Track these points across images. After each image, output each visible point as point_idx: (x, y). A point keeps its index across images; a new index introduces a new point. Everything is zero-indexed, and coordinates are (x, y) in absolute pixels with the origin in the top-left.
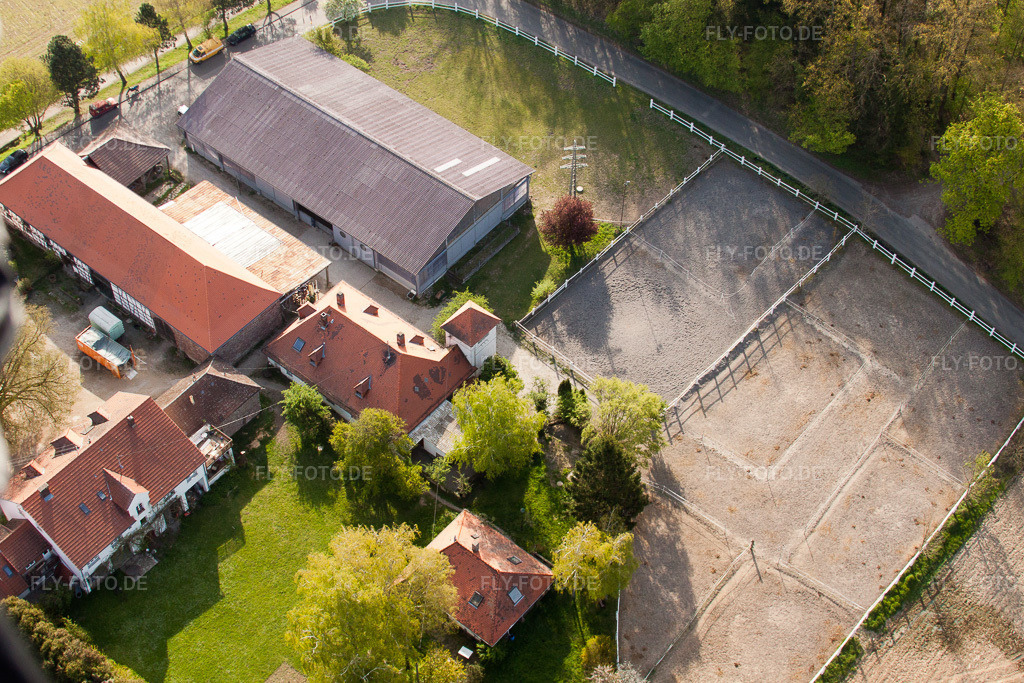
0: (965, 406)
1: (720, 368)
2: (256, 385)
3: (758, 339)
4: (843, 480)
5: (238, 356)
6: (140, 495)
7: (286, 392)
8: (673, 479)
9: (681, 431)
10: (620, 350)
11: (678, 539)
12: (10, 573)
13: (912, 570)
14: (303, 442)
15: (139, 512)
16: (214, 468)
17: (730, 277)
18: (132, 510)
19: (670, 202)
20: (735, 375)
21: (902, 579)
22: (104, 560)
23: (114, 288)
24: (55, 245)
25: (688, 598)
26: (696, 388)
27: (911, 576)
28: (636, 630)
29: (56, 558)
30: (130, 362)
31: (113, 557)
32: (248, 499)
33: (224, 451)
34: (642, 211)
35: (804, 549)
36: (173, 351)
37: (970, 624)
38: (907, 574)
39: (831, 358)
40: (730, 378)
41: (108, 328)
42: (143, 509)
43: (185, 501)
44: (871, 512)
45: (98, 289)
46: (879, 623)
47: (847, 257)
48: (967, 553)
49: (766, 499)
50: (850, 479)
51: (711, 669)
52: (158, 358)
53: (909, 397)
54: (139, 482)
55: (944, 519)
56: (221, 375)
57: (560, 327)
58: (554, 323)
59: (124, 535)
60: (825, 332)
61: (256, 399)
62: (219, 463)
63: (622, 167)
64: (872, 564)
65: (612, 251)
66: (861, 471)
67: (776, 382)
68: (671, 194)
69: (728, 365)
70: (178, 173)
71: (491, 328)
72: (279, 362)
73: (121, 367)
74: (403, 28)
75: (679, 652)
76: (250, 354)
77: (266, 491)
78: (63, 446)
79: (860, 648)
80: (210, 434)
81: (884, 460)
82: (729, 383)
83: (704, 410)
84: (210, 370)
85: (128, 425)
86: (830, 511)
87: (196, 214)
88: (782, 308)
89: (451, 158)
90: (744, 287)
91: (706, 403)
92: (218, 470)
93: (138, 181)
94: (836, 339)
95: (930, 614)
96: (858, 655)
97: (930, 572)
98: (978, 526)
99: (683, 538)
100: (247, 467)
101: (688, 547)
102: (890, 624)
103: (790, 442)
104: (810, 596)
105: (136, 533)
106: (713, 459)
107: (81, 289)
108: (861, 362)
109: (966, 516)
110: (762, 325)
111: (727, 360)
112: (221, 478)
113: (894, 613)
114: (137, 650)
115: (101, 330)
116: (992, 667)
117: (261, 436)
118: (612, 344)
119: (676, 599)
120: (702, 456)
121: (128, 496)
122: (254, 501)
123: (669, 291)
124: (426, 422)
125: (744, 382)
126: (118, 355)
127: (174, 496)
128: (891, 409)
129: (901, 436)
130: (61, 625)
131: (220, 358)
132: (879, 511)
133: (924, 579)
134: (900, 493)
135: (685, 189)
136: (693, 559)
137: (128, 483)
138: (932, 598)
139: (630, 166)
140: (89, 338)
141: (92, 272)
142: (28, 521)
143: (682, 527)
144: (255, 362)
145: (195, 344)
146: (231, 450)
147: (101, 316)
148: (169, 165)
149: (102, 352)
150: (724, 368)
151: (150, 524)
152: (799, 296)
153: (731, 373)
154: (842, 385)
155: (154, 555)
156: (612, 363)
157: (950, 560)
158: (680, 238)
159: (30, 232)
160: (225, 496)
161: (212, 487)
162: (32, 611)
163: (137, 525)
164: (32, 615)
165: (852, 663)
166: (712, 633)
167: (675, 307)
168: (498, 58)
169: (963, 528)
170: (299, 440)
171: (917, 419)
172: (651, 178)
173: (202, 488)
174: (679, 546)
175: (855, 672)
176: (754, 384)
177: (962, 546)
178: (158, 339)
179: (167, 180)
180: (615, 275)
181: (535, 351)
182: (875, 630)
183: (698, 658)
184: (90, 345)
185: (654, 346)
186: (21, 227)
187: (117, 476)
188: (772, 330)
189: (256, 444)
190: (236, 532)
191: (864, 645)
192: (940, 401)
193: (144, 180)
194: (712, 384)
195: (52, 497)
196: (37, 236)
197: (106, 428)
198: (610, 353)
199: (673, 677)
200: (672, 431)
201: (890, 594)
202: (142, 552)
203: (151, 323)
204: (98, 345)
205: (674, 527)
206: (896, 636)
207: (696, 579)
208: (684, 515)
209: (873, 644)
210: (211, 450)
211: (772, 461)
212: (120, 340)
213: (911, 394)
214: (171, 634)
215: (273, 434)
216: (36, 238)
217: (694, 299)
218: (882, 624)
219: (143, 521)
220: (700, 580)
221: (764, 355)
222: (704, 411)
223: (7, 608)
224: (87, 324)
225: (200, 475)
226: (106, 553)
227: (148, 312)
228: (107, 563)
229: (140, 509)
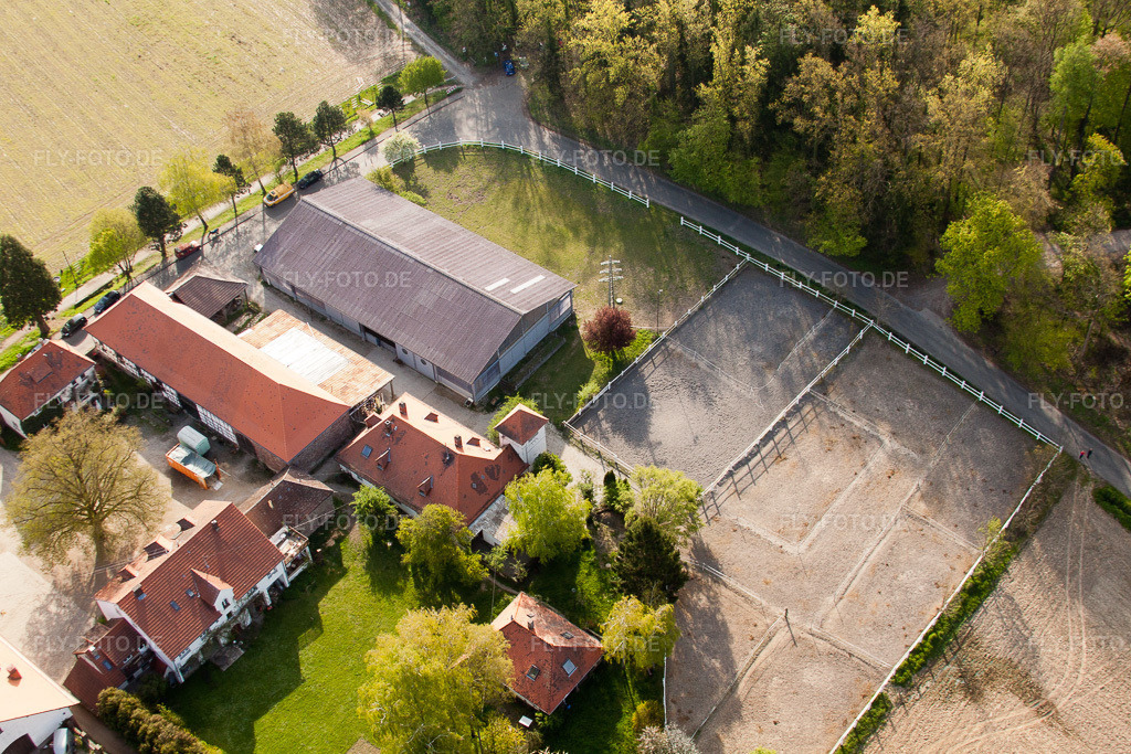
0: (979, 478)
1: (752, 455)
2: (329, 489)
3: (786, 426)
4: (868, 550)
5: (313, 465)
6: (225, 591)
7: (356, 494)
8: (711, 557)
9: (718, 513)
10: (660, 443)
11: (718, 610)
12: (109, 667)
13: (935, 629)
14: (374, 539)
15: (225, 607)
16: (294, 566)
17: (759, 373)
18: (218, 605)
19: (702, 308)
20: (766, 460)
21: (926, 638)
22: (195, 652)
23: (199, 409)
24: (146, 374)
25: (729, 664)
26: (730, 474)
27: (934, 634)
28: (683, 695)
29: (151, 653)
30: (217, 475)
31: (203, 650)
32: (325, 592)
33: (301, 549)
34: (677, 318)
35: (834, 614)
36: (255, 463)
37: (990, 676)
38: (930, 633)
39: (853, 440)
40: (761, 464)
41: (195, 445)
42: (228, 604)
43: (267, 596)
44: (895, 578)
45: (185, 411)
46: (906, 679)
47: (865, 349)
48: (985, 611)
49: (797, 571)
50: (874, 550)
51: (752, 727)
52: (241, 469)
53: (926, 472)
54: (224, 580)
55: (962, 581)
56: (297, 481)
57: (605, 425)
58: (599, 421)
59: (212, 628)
60: (847, 418)
61: (330, 502)
62: (297, 561)
63: (657, 280)
64: (898, 625)
65: (650, 355)
66: (884, 541)
67: (803, 464)
68: (702, 300)
69: (759, 452)
70: (256, 305)
71: (540, 427)
72: (349, 468)
73: (207, 479)
74: (456, 166)
75: (722, 713)
76: (323, 462)
77: (341, 584)
78: (154, 550)
79: (889, 702)
80: (289, 535)
81: (905, 531)
82: (761, 468)
83: (739, 493)
84: (287, 477)
85: (212, 528)
86: (857, 579)
87: (272, 339)
88: (807, 397)
89: (500, 278)
90: (772, 381)
91: (740, 487)
92: (297, 566)
93: (219, 313)
94: (857, 423)
95: (953, 668)
96: (888, 709)
97: (952, 630)
98: (994, 586)
99: (723, 609)
100: (324, 564)
101: (727, 618)
102: (916, 679)
103: (818, 518)
104: (840, 657)
105: (224, 626)
106: (748, 537)
107: (170, 412)
108: (881, 442)
109: (982, 577)
110: (789, 414)
111: (758, 448)
112: (300, 574)
113: (919, 669)
114: (227, 733)
115: (188, 447)
116: (1012, 714)
117: (336, 535)
118: (652, 438)
119: (718, 665)
120: (738, 535)
121: (214, 592)
122: (331, 594)
123: (704, 387)
124: (484, 515)
125: (774, 466)
126: (205, 469)
127: (257, 592)
128: (910, 484)
129: (921, 508)
130: (157, 712)
131: (296, 466)
132: (902, 577)
133: (946, 637)
134: (920, 560)
135: (715, 295)
136: (732, 628)
137: (214, 581)
138: (955, 654)
139: (665, 278)
140: (177, 455)
141: (179, 395)
142: (124, 619)
143: (722, 599)
144: (328, 470)
145: (273, 456)
146: (307, 548)
147: (188, 434)
148: (247, 298)
149: (190, 467)
150: (756, 455)
151: (236, 618)
152: (823, 386)
153: (763, 459)
154: (864, 465)
155: (241, 647)
156: (653, 455)
157: (969, 618)
158: (711, 339)
159: (123, 362)
160: (304, 591)
161: (292, 582)
162: (129, 700)
163: (223, 619)
164: (129, 703)
165: (882, 716)
166: (752, 694)
167: (709, 402)
168: (542, 188)
169: (980, 589)
170: (370, 537)
171: (934, 492)
172: (684, 288)
173: (283, 584)
174: (719, 617)
175: (885, 724)
176: (784, 467)
177: (980, 605)
178: (241, 453)
179: (246, 311)
180: (654, 376)
181: (584, 448)
182: (903, 685)
183: (740, 717)
184: (178, 461)
185: (690, 438)
186: (115, 359)
187: (203, 575)
188: (799, 418)
189: (331, 543)
190: (314, 622)
191: (893, 700)
192: (955, 475)
193: (225, 312)
194: (745, 469)
195: (145, 596)
196: (129, 366)
197: (192, 533)
198: (650, 445)
199: (718, 736)
200: (710, 514)
201: (914, 652)
202: (229, 644)
203: (233, 439)
204: (186, 460)
205: (714, 600)
206: (922, 689)
207: (736, 647)
208: (723, 589)
209: (901, 698)
210: (290, 549)
211: (802, 535)
212: (207, 455)
213: (928, 469)
214: (257, 716)
215: (347, 532)
216: (129, 368)
217: (726, 394)
218: (909, 679)
219: (229, 615)
220: (739, 646)
221: (793, 442)
222: (739, 495)
223: (106, 698)
224: (176, 442)
225: (279, 572)
226: (196, 645)
227: (230, 429)
228: (197, 654)
229: (226, 605)
